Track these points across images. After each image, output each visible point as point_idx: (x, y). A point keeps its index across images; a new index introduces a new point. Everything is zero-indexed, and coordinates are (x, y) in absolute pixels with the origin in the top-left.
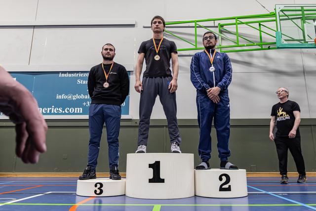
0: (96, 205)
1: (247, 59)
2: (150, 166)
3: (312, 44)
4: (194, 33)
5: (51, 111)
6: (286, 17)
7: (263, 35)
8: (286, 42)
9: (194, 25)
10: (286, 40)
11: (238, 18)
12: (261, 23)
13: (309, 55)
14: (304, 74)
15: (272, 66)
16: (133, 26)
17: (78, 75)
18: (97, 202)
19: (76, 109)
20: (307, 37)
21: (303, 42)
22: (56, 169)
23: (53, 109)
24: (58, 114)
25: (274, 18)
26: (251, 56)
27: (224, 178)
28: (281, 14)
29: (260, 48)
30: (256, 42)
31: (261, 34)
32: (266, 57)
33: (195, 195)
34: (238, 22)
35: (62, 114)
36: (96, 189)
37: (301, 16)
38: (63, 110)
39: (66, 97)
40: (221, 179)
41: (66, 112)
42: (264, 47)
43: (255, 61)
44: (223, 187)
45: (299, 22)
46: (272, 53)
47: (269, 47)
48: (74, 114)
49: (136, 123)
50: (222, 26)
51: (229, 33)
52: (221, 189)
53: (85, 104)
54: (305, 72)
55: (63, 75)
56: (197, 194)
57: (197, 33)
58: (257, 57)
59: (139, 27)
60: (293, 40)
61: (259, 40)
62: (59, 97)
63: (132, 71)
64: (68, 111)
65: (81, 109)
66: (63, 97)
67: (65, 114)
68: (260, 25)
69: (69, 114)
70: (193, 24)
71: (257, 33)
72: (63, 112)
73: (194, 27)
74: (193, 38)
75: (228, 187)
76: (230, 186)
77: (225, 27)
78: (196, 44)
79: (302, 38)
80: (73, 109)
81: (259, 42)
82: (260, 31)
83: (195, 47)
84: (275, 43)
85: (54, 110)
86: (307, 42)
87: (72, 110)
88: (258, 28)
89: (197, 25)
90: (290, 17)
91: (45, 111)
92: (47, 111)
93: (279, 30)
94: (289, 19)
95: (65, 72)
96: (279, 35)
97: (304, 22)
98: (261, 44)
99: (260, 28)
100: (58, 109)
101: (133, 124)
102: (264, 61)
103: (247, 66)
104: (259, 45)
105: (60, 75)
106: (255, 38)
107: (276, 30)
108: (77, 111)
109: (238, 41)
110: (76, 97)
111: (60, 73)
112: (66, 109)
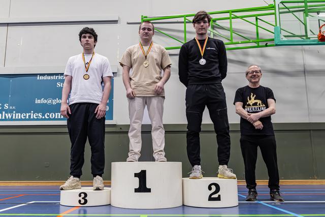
0: (81, 215)
1: (242, 58)
2: (136, 175)
3: (314, 41)
4: (184, 29)
5: (30, 116)
6: (287, 10)
7: (260, 30)
8: (285, 39)
9: (183, 21)
10: (285, 36)
11: (232, 12)
12: (258, 17)
13: (311, 52)
14: (305, 73)
16: (115, 22)
17: (58, 78)
18: (82, 212)
19: (57, 114)
20: (309, 33)
21: (305, 38)
23: (32, 114)
24: (37, 120)
25: (273, 11)
26: (246, 54)
28: (281, 6)
29: (256, 45)
30: (252, 38)
31: (257, 29)
32: (263, 56)
33: (183, 205)
35: (42, 119)
36: (81, 198)
37: (304, 8)
39: (45, 102)
40: (210, 188)
41: (47, 117)
42: (260, 44)
43: (250, 60)
44: (212, 196)
45: (301, 15)
46: (269, 51)
47: (267, 44)
48: (54, 119)
49: (121, 128)
50: (214, 21)
51: (222, 28)
52: (210, 199)
54: (306, 72)
55: (42, 78)
56: (185, 204)
57: (187, 30)
58: (253, 56)
59: (123, 23)
60: (294, 36)
61: (256, 36)
62: (38, 101)
63: (116, 73)
64: (48, 116)
66: (43, 101)
67: (45, 119)
68: (257, 19)
69: (50, 119)
70: (182, 19)
71: (253, 29)
72: (43, 117)
73: (183, 22)
74: (182, 35)
75: (217, 196)
76: (219, 196)
77: (218, 22)
79: (304, 34)
81: (255, 39)
82: (257, 26)
84: (273, 40)
85: (34, 116)
86: (309, 38)
87: (52, 115)
88: (255, 23)
89: (186, 21)
90: (291, 10)
91: (24, 117)
92: (26, 116)
93: (278, 25)
94: (289, 12)
95: (43, 75)
96: (278, 30)
97: (307, 15)
98: (258, 41)
99: (257, 23)
100: (37, 115)
101: (118, 130)
102: (260, 60)
103: (242, 65)
104: (255, 42)
105: (38, 77)
106: (251, 34)
107: (275, 25)
108: (58, 117)
109: (232, 38)
110: (56, 102)
111: (38, 75)
112: (46, 115)
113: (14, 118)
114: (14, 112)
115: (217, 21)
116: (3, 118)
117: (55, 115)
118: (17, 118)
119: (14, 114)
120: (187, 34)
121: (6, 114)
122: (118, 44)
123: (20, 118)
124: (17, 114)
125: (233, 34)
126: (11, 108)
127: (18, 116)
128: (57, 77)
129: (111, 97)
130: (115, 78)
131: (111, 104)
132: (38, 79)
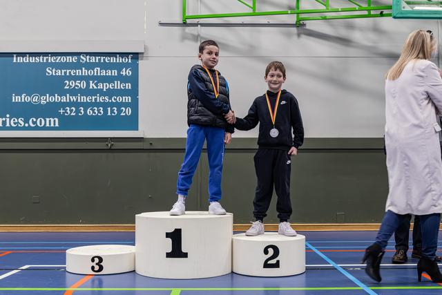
1: (343, 33)
5: (4, 123)
8: (408, 8)
14: (439, 60)
15: (385, 46)
17: (47, 60)
19: (48, 120)
22: (24, 218)
23: (8, 120)
24: (17, 128)
26: (351, 27)
29: (366, 13)
32: (376, 30)
35: (24, 128)
38: (25, 122)
39: (28, 99)
41: (32, 125)
43: (357, 36)
44: (270, 262)
46: (387, 23)
47: (382, 13)
48: (45, 128)
49: (151, 144)
53: (62, 111)
55: (20, 59)
58: (361, 29)
62: (16, 99)
63: (143, 53)
64: (34, 123)
65: (57, 120)
66: (24, 98)
67: (30, 128)
69: (37, 128)
72: (27, 125)
76: (278, 262)
78: (254, 5)
80: (43, 120)
84: (390, 8)
85: (11, 122)
87: (40, 122)
95: (23, 54)
100: (16, 121)
101: (147, 146)
102: (372, 36)
105: (15, 58)
108: (50, 124)
110: (45, 99)
111: (15, 55)
112: (31, 120)
117: (45, 121)
122: (145, 4)
128: (45, 58)
129: (134, 93)
130: (140, 62)
131: (134, 105)
132: (15, 61)
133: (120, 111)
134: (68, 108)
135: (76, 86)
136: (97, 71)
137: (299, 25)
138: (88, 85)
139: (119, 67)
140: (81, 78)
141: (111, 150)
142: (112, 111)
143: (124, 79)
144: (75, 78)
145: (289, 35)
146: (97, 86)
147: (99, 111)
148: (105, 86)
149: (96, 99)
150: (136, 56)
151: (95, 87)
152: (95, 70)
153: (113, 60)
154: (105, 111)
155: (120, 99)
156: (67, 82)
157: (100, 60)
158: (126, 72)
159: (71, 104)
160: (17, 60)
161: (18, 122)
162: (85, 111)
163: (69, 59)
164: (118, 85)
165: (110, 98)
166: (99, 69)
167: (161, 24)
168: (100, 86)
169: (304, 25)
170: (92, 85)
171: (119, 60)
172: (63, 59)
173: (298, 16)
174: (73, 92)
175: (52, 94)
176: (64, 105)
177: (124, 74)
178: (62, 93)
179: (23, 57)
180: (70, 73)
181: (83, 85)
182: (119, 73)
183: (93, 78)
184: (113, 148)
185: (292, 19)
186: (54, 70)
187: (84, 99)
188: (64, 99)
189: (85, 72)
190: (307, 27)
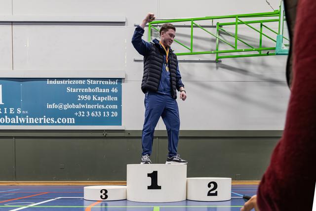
0: (103, 207)
2: (149, 175)
4: (190, 34)
5: (43, 121)
7: (264, 38)
8: (285, 48)
10: (286, 45)
11: (239, 17)
12: (263, 24)
15: (268, 75)
16: (123, 23)
17: (67, 82)
19: (68, 119)
23: (45, 119)
24: (50, 124)
25: (278, 18)
26: (248, 63)
27: (212, 186)
29: (258, 53)
30: (255, 46)
31: (261, 37)
32: (263, 64)
33: (187, 200)
34: (238, 21)
35: (54, 124)
36: (102, 194)
38: (55, 120)
39: (56, 107)
40: (209, 186)
42: (262, 53)
43: (252, 68)
44: (211, 192)
47: (268, 52)
48: (66, 124)
49: (129, 134)
50: (221, 26)
51: (228, 34)
52: (209, 194)
53: (76, 114)
55: (51, 82)
57: (194, 35)
58: (254, 64)
59: (130, 25)
61: (259, 44)
62: (49, 106)
63: (124, 79)
64: (60, 121)
65: (73, 119)
66: (53, 106)
67: (58, 124)
68: (262, 25)
69: (62, 124)
70: (189, 23)
71: (257, 35)
72: (56, 122)
73: (190, 26)
74: (188, 40)
76: (216, 192)
77: (224, 28)
78: (192, 48)
81: (258, 46)
82: (261, 34)
83: (189, 52)
84: (274, 49)
85: (46, 121)
87: (64, 120)
88: (259, 30)
89: (193, 25)
91: (37, 121)
92: (39, 121)
93: (281, 33)
95: (53, 79)
96: (281, 38)
98: (260, 49)
99: (261, 30)
100: (50, 120)
101: (126, 135)
102: (261, 68)
103: (244, 74)
104: (258, 51)
105: (48, 81)
106: (255, 42)
107: (278, 33)
108: (70, 122)
109: (236, 45)
110: (67, 107)
111: (48, 80)
112: (58, 120)
113: (27, 122)
114: (27, 117)
115: (223, 26)
116: (17, 122)
117: (67, 122)
118: (30, 122)
119: (27, 119)
120: (194, 40)
121: (20, 119)
122: (126, 48)
123: (33, 122)
124: (30, 119)
125: (238, 41)
126: (24, 112)
127: (32, 120)
128: (66, 81)
129: (119, 103)
130: (123, 84)
131: (119, 111)
132: (48, 83)
133: (111, 114)
134: (80, 112)
135: (84, 98)
136: (97, 90)
137: (217, 61)
138: (92, 98)
139: (110, 87)
140: (88, 94)
141: (105, 137)
142: (106, 114)
143: (113, 95)
144: (84, 94)
145: (211, 68)
146: (97, 99)
147: (98, 114)
148: (101, 99)
149: (96, 107)
150: (120, 80)
151: (96, 99)
152: (96, 89)
153: (107, 83)
154: (102, 114)
155: (110, 107)
156: (79, 96)
157: (99, 82)
158: (114, 90)
159: (82, 110)
160: (49, 82)
161: (51, 121)
162: (90, 114)
163: (80, 82)
164: (110, 98)
165: (105, 106)
166: (98, 88)
167: (135, 61)
168: (99, 99)
169: (220, 61)
170: (94, 98)
171: (110, 83)
172: (77, 82)
173: (217, 56)
174: (83, 102)
175: (71, 104)
176: (78, 110)
177: (113, 91)
178: (77, 103)
179: (53, 81)
180: (81, 90)
181: (89, 98)
182: (110, 91)
183: (95, 94)
184: (107, 136)
185: (213, 57)
186: (71, 89)
187: (89, 107)
188: (78, 107)
189: (90, 90)
190: (223, 63)
